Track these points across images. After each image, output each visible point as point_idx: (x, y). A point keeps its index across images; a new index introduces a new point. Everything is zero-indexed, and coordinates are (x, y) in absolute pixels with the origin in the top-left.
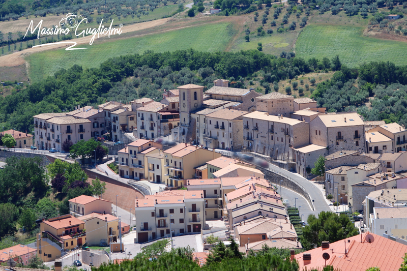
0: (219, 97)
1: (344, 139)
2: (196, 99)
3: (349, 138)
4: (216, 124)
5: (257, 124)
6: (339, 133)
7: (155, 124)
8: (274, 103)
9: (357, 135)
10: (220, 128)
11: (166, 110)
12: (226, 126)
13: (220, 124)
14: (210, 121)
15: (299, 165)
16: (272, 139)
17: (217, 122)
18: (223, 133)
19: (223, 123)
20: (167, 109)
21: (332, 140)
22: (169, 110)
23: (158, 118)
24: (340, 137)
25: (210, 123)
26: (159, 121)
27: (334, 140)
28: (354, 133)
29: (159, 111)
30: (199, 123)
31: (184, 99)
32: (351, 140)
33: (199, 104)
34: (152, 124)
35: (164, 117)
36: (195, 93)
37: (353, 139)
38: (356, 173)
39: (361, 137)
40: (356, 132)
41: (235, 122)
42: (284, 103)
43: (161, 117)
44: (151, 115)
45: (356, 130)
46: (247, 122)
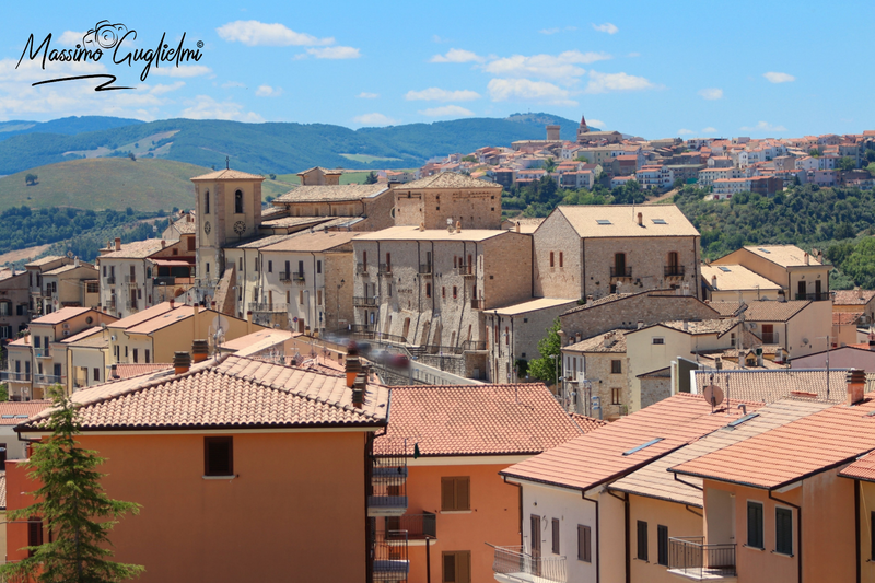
0: (306, 208)
1: (634, 275)
2: (239, 209)
3: (650, 273)
4: (283, 269)
5: (388, 255)
6: (620, 258)
7: (140, 291)
8: (442, 200)
9: (674, 269)
10: (292, 277)
11: (170, 254)
12: (309, 270)
13: (294, 268)
14: (270, 263)
15: (497, 356)
16: (428, 293)
17: (287, 264)
18: (301, 292)
19: (301, 264)
20: (175, 251)
21: (598, 277)
22: (180, 254)
23: (149, 273)
24: (620, 268)
25: (270, 270)
26: (150, 281)
27: (604, 276)
28: (664, 260)
29: (152, 257)
30: (242, 273)
31: (208, 212)
32: (656, 280)
33: (251, 224)
34: (134, 291)
35: (163, 271)
36: (239, 193)
37: (661, 278)
38: (658, 341)
39: (688, 274)
40: (674, 256)
41: (332, 258)
42: (473, 200)
43: (156, 271)
44: (133, 269)
45: (673, 250)
46: (365, 253)
